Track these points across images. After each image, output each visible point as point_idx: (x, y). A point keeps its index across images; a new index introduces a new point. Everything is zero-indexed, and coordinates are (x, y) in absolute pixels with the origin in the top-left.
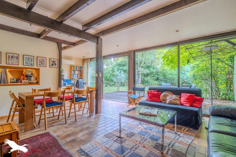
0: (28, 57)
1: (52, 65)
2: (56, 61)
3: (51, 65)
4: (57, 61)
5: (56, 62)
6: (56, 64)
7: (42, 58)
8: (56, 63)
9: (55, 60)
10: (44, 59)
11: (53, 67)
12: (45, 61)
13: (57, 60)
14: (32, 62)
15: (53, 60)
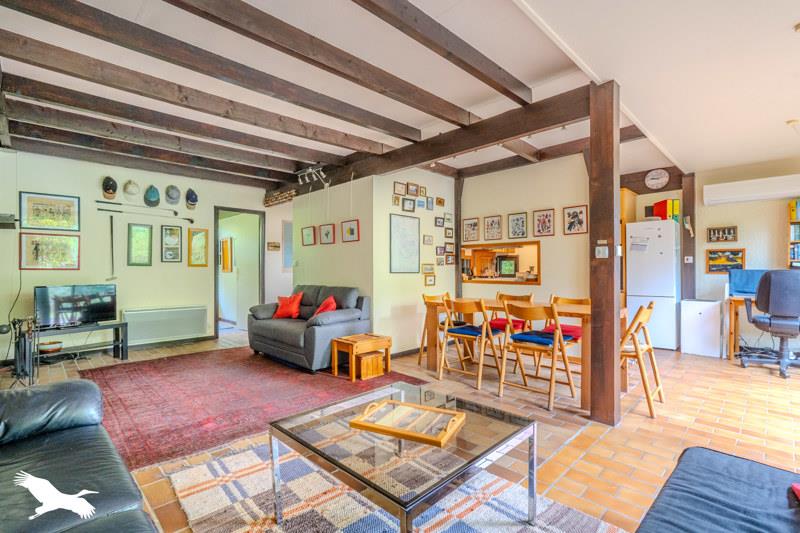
0: (516, 217)
1: (569, 228)
2: (581, 212)
3: (567, 227)
4: (584, 212)
5: (581, 217)
6: (580, 223)
7: (545, 213)
8: (583, 217)
9: (578, 210)
10: (548, 213)
11: (573, 231)
12: (551, 219)
13: (584, 209)
14: (524, 228)
15: (571, 211)
